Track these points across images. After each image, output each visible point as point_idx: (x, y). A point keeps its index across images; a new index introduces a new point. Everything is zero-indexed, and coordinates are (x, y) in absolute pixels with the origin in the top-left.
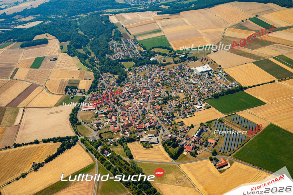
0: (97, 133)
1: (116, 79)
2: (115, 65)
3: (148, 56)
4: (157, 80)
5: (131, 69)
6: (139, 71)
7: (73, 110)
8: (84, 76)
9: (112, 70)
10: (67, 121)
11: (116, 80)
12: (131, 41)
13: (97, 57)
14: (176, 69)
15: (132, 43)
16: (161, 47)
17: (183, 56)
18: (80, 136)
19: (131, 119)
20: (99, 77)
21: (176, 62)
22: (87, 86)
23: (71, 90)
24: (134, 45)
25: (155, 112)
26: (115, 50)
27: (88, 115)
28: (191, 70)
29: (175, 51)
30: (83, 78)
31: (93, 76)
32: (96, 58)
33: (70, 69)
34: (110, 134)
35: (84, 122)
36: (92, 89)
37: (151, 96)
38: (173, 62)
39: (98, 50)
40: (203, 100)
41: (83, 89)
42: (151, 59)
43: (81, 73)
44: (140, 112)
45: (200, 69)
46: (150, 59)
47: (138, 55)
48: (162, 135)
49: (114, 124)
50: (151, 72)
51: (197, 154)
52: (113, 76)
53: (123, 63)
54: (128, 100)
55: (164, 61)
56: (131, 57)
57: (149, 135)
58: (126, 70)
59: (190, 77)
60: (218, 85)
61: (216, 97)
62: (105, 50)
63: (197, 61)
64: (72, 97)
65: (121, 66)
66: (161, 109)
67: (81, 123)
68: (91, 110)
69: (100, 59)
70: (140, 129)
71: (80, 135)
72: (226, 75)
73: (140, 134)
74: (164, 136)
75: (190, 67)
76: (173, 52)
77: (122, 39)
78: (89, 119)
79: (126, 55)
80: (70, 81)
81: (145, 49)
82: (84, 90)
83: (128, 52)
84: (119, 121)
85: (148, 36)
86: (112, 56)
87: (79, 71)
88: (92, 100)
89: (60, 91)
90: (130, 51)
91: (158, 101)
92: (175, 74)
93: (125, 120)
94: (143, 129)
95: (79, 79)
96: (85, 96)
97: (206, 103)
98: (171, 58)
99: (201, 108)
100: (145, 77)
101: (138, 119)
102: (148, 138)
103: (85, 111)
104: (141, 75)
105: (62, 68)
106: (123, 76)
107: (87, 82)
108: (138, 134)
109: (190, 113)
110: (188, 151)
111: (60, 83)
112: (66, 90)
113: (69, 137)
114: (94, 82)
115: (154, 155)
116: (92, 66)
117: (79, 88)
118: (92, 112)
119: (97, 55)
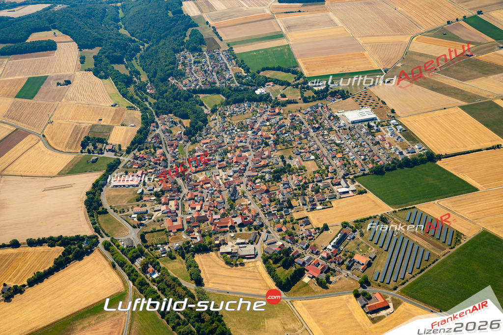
0: (137, 233)
1: (184, 127)
2: (186, 99)
3: (252, 86)
4: (264, 134)
5: (217, 110)
6: (231, 114)
7: (93, 184)
8: (123, 119)
9: (178, 109)
10: (80, 205)
11: (184, 129)
12: (221, 55)
13: (151, 82)
14: (306, 114)
15: (223, 58)
16: (279, 69)
17: (322, 88)
18: (102, 237)
19: (207, 207)
20: (151, 123)
21: (306, 100)
22: (127, 138)
23: (93, 145)
24: (227, 63)
25: (255, 196)
26: (188, 71)
27: (122, 197)
28: (333, 116)
29: (305, 77)
30: (119, 123)
31: (140, 119)
32: (149, 85)
33: (95, 103)
34: (163, 235)
35: (114, 209)
36: (136, 144)
37: (251, 165)
38: (300, 99)
39: (155, 69)
40: (351, 177)
41: (118, 143)
42: (258, 92)
43: (116, 112)
44: (226, 195)
45: (353, 115)
46: (256, 91)
47: (233, 82)
48: (264, 241)
49: (172, 215)
50: (254, 118)
51: (331, 283)
52: (180, 122)
53: (201, 96)
54: (204, 171)
55: (284, 96)
56: (218, 85)
57: (239, 241)
58: (206, 111)
59: (331, 129)
60: (384, 148)
61: (379, 171)
62: (168, 70)
63: (349, 100)
64: (94, 158)
65: (197, 102)
66: (267, 191)
67: (108, 211)
68: (129, 186)
69: (157, 86)
70: (222, 227)
71: (104, 235)
72: (404, 129)
73: (221, 237)
74: (268, 244)
75: (333, 110)
76: (301, 80)
77: (204, 49)
78: (124, 203)
79: (209, 82)
80: (93, 126)
81: (247, 71)
82: (120, 146)
83: (213, 75)
84: (184, 211)
85: (256, 45)
86: (182, 82)
87: (112, 108)
88: (134, 166)
89: (72, 145)
90: (218, 73)
91: (264, 174)
92: (303, 124)
93: (194, 208)
94: (228, 229)
95: (111, 124)
96: (121, 158)
97: (357, 183)
98: (298, 91)
99: (347, 192)
100: (243, 127)
101: (220, 208)
102: (237, 246)
103: (117, 188)
104: (235, 122)
105: (80, 101)
106: (200, 123)
107: (127, 131)
108: (218, 237)
109: (323, 200)
110: (313, 277)
111: (72, 130)
112: (84, 145)
113: (82, 237)
114: (140, 132)
115: (245, 280)
116: (140, 100)
117: (109, 142)
118: (132, 189)
119: (152, 79)
